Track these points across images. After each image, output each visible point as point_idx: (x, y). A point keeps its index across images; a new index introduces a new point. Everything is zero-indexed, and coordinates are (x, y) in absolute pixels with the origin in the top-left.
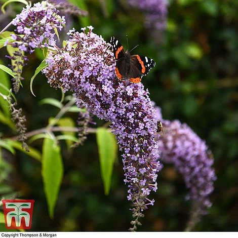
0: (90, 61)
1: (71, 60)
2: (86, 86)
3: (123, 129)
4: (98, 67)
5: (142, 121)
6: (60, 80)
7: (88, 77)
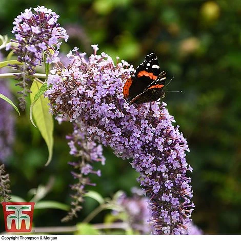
0: (105, 77)
1: (81, 77)
2: (103, 108)
3: (150, 161)
4: (115, 85)
5: (174, 149)
6: (70, 102)
7: (104, 96)
